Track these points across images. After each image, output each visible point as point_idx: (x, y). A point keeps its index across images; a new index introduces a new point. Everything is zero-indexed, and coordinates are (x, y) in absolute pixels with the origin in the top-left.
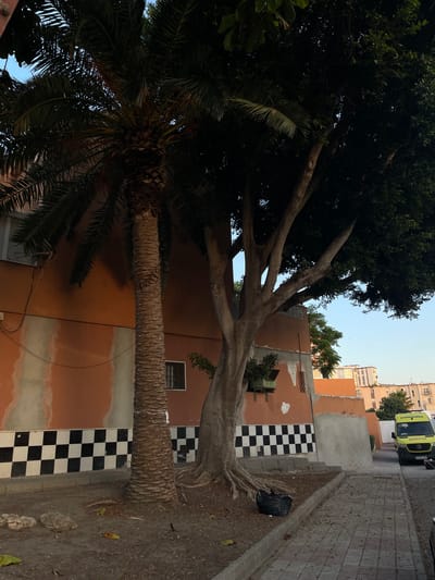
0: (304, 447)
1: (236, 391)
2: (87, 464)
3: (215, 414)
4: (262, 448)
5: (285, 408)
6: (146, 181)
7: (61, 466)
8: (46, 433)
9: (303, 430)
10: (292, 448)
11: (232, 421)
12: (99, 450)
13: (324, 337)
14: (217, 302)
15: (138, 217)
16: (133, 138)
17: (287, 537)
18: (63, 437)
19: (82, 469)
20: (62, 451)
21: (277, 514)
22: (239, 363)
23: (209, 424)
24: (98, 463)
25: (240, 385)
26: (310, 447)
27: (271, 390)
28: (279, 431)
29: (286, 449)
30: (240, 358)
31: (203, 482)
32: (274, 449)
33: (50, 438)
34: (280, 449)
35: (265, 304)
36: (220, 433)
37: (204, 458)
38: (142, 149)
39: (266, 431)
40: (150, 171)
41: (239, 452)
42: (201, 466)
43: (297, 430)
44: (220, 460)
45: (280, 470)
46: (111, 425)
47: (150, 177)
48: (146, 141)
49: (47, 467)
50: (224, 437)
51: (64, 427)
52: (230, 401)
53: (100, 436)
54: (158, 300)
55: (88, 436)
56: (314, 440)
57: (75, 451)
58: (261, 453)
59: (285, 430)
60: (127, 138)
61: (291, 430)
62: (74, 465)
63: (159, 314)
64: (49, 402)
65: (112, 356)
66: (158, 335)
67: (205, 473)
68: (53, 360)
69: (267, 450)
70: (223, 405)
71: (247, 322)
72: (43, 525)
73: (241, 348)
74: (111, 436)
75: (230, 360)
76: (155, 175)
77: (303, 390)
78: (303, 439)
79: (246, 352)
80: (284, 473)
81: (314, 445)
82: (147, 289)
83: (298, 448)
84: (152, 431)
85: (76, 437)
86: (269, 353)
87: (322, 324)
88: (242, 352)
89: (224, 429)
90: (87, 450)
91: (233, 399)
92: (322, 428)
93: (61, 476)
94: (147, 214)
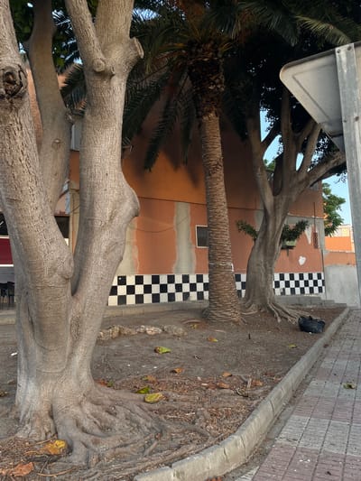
0: (316, 289)
1: (274, 249)
2: (164, 298)
3: (258, 265)
4: (284, 289)
5: (302, 260)
6: (211, 88)
7: (148, 299)
8: (136, 277)
9: (315, 277)
10: (307, 290)
11: (271, 270)
12: (171, 288)
13: (328, 203)
14: (260, 182)
15: (205, 118)
16: (199, 51)
17: (326, 346)
18: (147, 280)
19: (161, 301)
20: (148, 289)
21: (315, 332)
22: (277, 227)
23: (255, 272)
24: (171, 297)
25: (278, 244)
26: (320, 290)
27: (291, 247)
28: (297, 277)
29: (302, 290)
30: (278, 224)
31: (253, 311)
32: (293, 291)
33: (139, 280)
34: (298, 291)
35: (300, 183)
36: (263, 279)
37: (252, 295)
38: (206, 60)
39: (287, 277)
40: (213, 79)
41: (278, 291)
42: (250, 301)
43: (311, 277)
44: (264, 296)
45: (300, 305)
46: (178, 272)
47: (214, 83)
48: (209, 51)
49: (139, 299)
50: (266, 281)
51: (147, 273)
52: (270, 255)
53: (171, 279)
54: (222, 183)
55: (163, 279)
56: (323, 285)
57: (156, 289)
58: (283, 293)
59: (301, 277)
60: (194, 50)
61: (306, 277)
62: (156, 298)
63: (224, 194)
64: (136, 256)
65: (175, 224)
66: (224, 210)
67: (253, 305)
68: (136, 227)
69: (288, 291)
70: (265, 259)
71: (285, 197)
72: (166, 333)
73: (279, 217)
74: (178, 280)
75: (270, 227)
76: (217, 81)
77: (316, 247)
78: (315, 283)
79: (283, 220)
80: (304, 307)
81: (323, 288)
82: (214, 175)
83: (312, 290)
84: (224, 276)
85: (156, 280)
86: (300, 220)
87: (327, 192)
88: (280, 221)
89: (266, 276)
90: (164, 288)
91: (272, 255)
92: (330, 276)
93: (148, 305)
94: (212, 115)
